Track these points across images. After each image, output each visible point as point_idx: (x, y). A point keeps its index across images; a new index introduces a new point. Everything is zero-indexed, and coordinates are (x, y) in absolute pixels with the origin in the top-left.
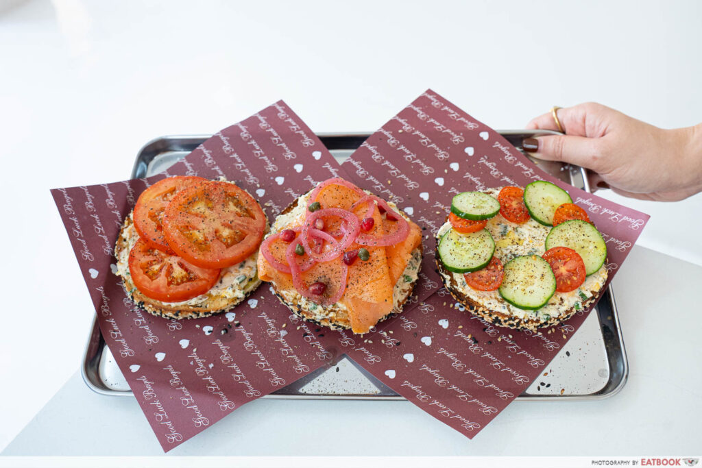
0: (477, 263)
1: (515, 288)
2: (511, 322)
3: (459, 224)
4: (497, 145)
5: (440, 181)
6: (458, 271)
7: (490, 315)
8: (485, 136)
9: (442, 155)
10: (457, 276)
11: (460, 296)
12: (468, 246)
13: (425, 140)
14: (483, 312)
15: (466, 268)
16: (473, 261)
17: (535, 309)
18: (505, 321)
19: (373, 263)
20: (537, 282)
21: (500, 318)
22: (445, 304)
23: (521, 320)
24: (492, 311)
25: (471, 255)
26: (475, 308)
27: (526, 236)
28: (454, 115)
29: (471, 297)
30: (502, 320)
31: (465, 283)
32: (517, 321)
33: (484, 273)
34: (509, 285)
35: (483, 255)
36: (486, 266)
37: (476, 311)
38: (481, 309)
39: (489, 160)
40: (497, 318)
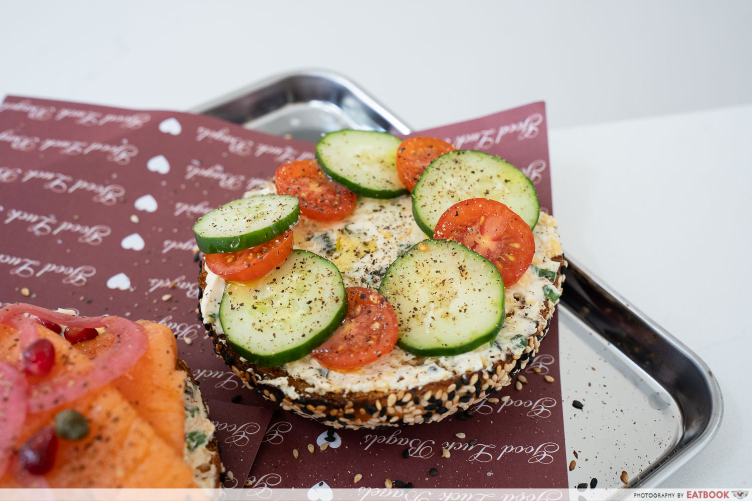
0: (325, 317)
1: (428, 320)
2: (465, 389)
3: (240, 266)
4: (204, 133)
5: (134, 242)
6: (295, 355)
7: (417, 401)
8: (171, 127)
9: (107, 194)
10: (297, 369)
11: (332, 401)
12: (286, 297)
13: (57, 181)
14: (399, 403)
15: (309, 336)
16: (316, 317)
17: (490, 337)
18: (451, 396)
19: (107, 433)
20: (459, 286)
21: (439, 395)
22: (296, 453)
23: (480, 373)
24: (414, 391)
25: (303, 307)
26: (379, 406)
27: (372, 231)
28: (89, 118)
29: (356, 388)
30: (445, 397)
31: (325, 370)
32: (475, 379)
33: (350, 327)
34: (413, 323)
35: (326, 295)
36: (344, 314)
37: (384, 411)
38: (392, 399)
39: (204, 165)
40: (432, 399)
